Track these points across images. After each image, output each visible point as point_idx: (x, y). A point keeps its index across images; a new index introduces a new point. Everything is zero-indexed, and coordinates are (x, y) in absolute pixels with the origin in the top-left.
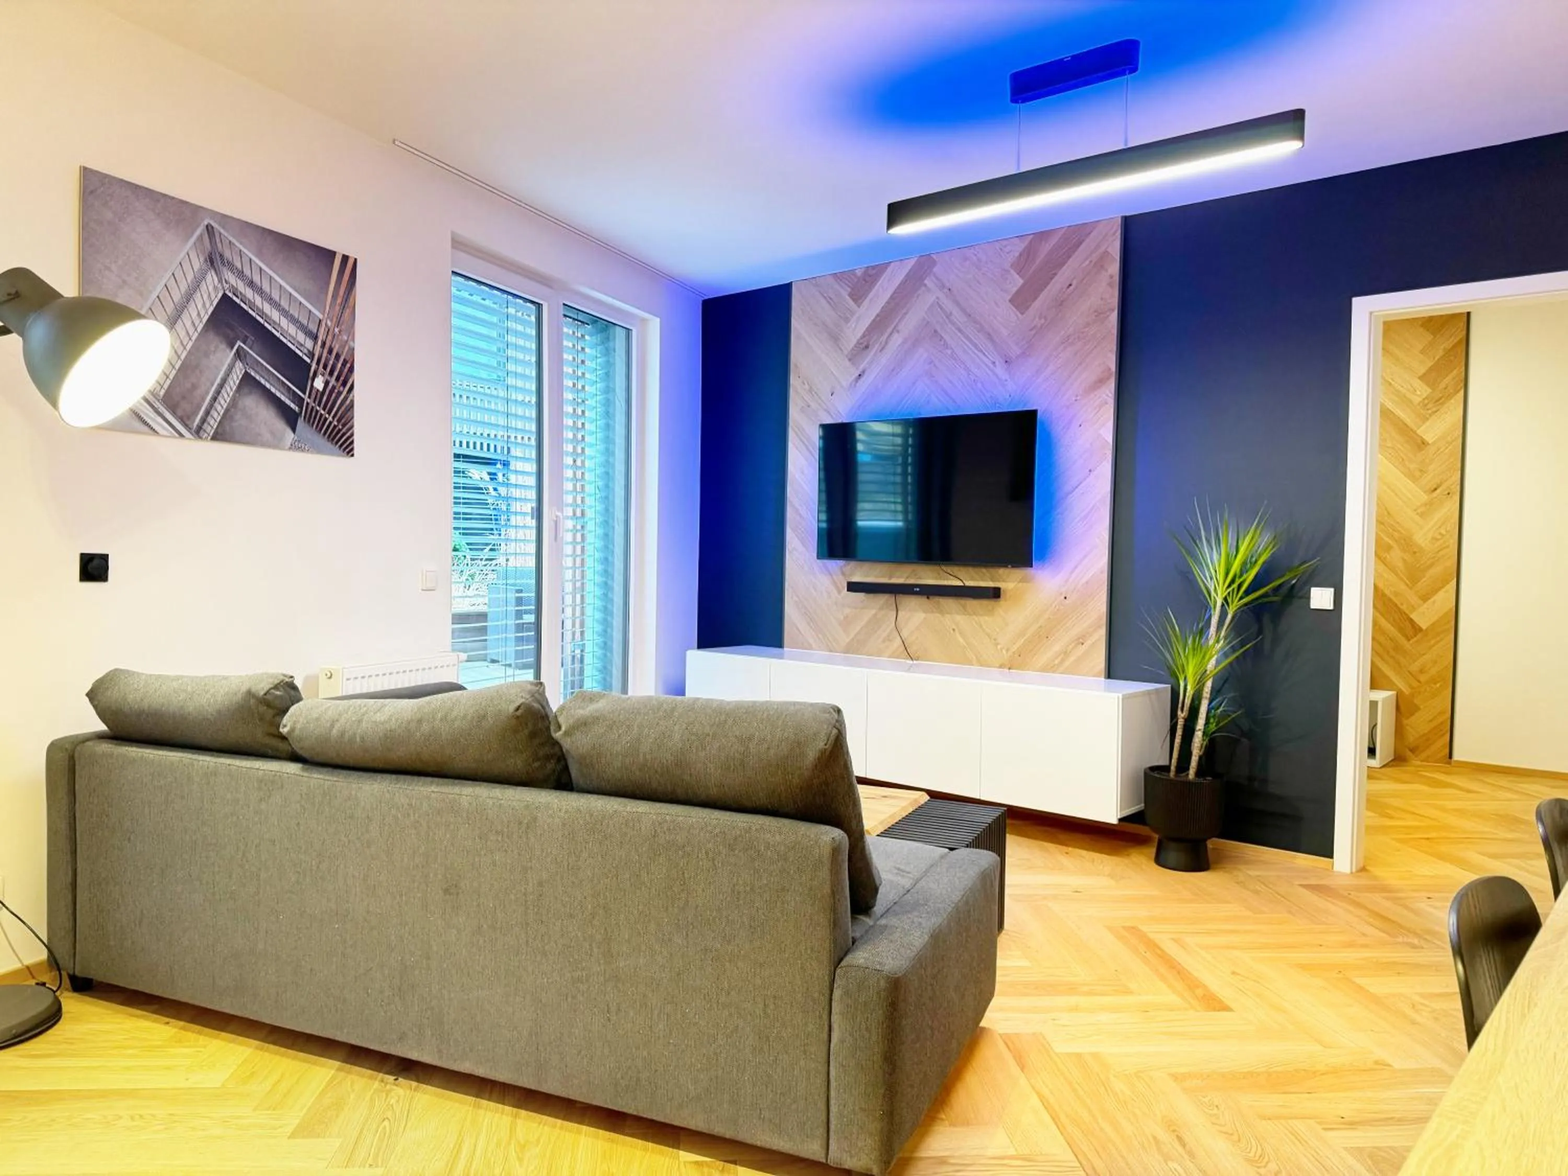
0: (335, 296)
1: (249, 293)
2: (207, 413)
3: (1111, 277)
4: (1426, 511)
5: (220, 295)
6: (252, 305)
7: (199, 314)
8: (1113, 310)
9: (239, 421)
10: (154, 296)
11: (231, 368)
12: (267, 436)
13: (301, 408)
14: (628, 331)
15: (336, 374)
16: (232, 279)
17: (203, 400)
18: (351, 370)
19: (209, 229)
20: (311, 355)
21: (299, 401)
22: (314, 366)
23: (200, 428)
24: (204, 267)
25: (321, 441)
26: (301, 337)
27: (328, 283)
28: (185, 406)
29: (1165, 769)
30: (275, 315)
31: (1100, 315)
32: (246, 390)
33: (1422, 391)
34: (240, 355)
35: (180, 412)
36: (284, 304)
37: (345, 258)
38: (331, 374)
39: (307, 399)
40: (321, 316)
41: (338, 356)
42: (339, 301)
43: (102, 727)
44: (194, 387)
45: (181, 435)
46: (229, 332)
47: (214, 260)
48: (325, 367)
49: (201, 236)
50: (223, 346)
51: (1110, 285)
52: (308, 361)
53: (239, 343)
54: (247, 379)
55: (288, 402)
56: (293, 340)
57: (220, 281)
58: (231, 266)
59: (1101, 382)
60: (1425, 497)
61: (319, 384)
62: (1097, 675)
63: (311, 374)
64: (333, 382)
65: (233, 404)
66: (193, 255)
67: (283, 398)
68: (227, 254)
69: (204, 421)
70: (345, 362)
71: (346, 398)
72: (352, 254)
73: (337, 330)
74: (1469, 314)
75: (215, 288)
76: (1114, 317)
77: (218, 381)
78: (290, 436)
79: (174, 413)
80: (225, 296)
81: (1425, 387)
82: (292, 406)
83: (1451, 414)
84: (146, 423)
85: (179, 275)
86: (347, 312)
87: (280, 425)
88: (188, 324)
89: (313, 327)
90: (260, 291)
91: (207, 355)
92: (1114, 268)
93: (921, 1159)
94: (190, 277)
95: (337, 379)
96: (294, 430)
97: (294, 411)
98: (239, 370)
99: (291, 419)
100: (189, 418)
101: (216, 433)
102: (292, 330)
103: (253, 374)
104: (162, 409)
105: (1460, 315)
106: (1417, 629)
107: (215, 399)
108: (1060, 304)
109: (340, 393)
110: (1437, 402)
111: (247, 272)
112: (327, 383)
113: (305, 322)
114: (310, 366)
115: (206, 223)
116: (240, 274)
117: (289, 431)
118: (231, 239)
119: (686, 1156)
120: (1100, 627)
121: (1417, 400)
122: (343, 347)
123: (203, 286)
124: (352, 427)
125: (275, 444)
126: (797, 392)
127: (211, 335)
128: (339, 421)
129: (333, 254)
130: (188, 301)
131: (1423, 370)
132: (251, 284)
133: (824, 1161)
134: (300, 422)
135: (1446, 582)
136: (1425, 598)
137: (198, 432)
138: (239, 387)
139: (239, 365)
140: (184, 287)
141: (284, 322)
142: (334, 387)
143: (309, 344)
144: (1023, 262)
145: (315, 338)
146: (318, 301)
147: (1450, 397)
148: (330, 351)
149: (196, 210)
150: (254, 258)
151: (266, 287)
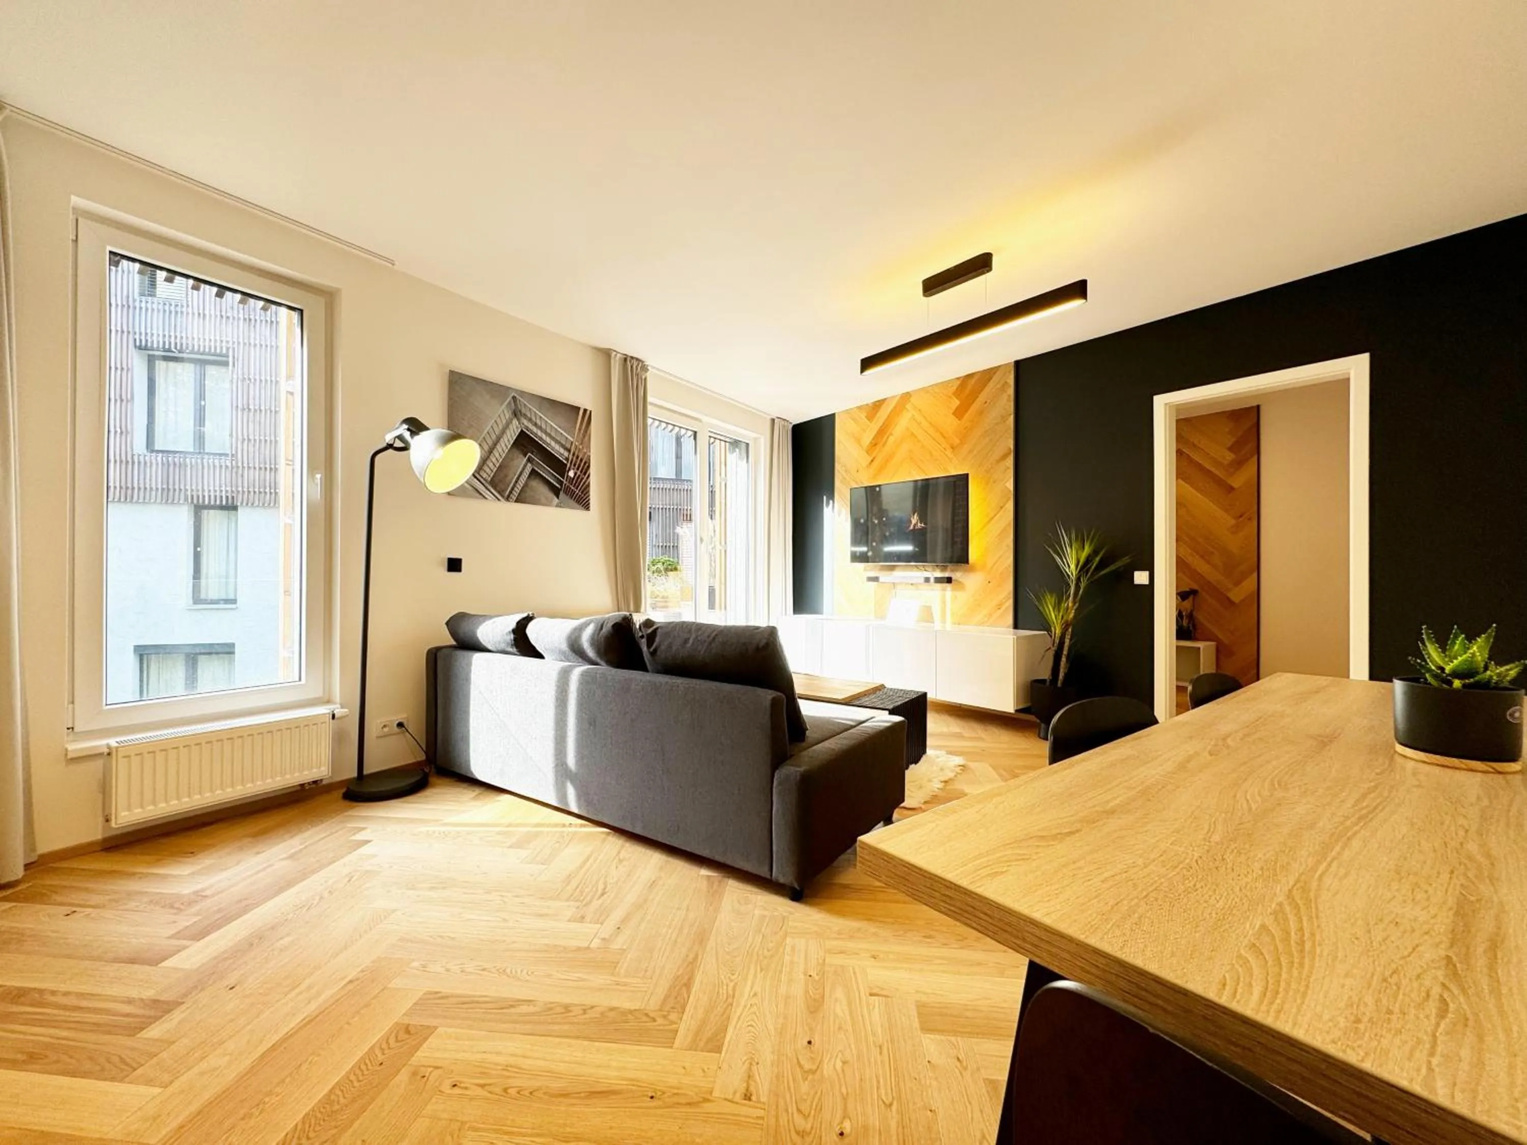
0: (580, 429)
1: (535, 430)
2: (513, 489)
3: (1009, 396)
4: (1236, 529)
5: (519, 431)
6: (536, 435)
7: (508, 440)
8: (1010, 415)
9: (529, 493)
10: (486, 432)
11: (525, 466)
12: (543, 500)
13: (561, 485)
14: (747, 445)
15: (580, 469)
16: (525, 422)
17: (511, 483)
18: (589, 467)
19: (514, 398)
20: (567, 459)
21: (561, 483)
22: (568, 465)
23: (509, 496)
24: (511, 416)
25: (572, 502)
26: (562, 451)
27: (576, 423)
28: (501, 486)
29: (1043, 681)
30: (548, 440)
31: (1004, 419)
32: (533, 477)
33: (1230, 457)
34: (530, 460)
35: (498, 489)
36: (553, 434)
37: (585, 410)
38: (578, 469)
39: (565, 482)
40: (572, 439)
41: (581, 460)
42: (582, 431)
43: (454, 643)
44: (506, 476)
45: (499, 500)
46: (523, 448)
47: (516, 414)
48: (575, 465)
49: (509, 403)
50: (521, 456)
51: (1008, 400)
52: (565, 462)
53: (529, 454)
54: (533, 473)
55: (555, 483)
56: (558, 452)
57: (519, 423)
58: (525, 416)
59: (1004, 457)
60: (1233, 522)
61: (571, 474)
62: (1008, 627)
63: (567, 469)
64: (579, 473)
65: (526, 485)
66: (506, 412)
67: (552, 481)
68: (523, 411)
69: (511, 492)
70: (585, 463)
71: (586, 481)
72: (589, 408)
73: (581, 447)
74: (1258, 407)
75: (517, 427)
76: (1011, 420)
77: (518, 473)
78: (556, 500)
79: (495, 489)
80: (522, 431)
81: (1231, 454)
82: (557, 485)
83: (1249, 471)
84: (481, 494)
85: (498, 420)
86: (586, 438)
87: (551, 495)
88: (503, 445)
89: (568, 446)
90: (540, 428)
91: (512, 460)
92: (1011, 391)
93: (835, 884)
94: (504, 421)
95: (581, 472)
96: (558, 497)
97: (557, 488)
98: (529, 467)
99: (556, 492)
100: (503, 491)
101: (517, 498)
102: (557, 447)
103: (536, 469)
104: (490, 487)
105: (1252, 407)
106: (1232, 603)
107: (516, 482)
108: (981, 413)
109: (582, 479)
110: (1238, 464)
111: (534, 419)
112: (575, 474)
113: (564, 443)
114: (566, 465)
115: (512, 395)
116: (530, 420)
117: (556, 499)
118: (525, 402)
119: (704, 872)
120: (1009, 599)
121: (1226, 462)
122: (584, 455)
123: (511, 426)
124: (589, 496)
125: (548, 504)
126: (839, 471)
127: (515, 450)
128: (582, 493)
129: (579, 408)
130: (503, 434)
131: (1230, 444)
132: (535, 425)
133: (769, 877)
134: (561, 493)
135: (1251, 573)
136: (1237, 583)
137: (508, 499)
138: (529, 477)
139: (529, 465)
140: (501, 427)
141: (553, 444)
142: (579, 476)
143: (566, 454)
144: (958, 393)
145: (569, 451)
146: (571, 433)
147: (1247, 460)
148: (577, 457)
149: (508, 389)
150: (537, 412)
151: (544, 426)
